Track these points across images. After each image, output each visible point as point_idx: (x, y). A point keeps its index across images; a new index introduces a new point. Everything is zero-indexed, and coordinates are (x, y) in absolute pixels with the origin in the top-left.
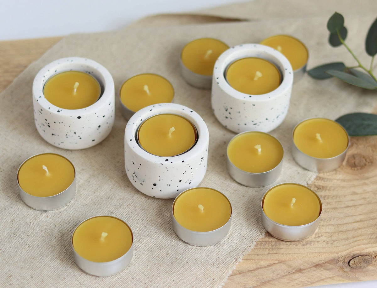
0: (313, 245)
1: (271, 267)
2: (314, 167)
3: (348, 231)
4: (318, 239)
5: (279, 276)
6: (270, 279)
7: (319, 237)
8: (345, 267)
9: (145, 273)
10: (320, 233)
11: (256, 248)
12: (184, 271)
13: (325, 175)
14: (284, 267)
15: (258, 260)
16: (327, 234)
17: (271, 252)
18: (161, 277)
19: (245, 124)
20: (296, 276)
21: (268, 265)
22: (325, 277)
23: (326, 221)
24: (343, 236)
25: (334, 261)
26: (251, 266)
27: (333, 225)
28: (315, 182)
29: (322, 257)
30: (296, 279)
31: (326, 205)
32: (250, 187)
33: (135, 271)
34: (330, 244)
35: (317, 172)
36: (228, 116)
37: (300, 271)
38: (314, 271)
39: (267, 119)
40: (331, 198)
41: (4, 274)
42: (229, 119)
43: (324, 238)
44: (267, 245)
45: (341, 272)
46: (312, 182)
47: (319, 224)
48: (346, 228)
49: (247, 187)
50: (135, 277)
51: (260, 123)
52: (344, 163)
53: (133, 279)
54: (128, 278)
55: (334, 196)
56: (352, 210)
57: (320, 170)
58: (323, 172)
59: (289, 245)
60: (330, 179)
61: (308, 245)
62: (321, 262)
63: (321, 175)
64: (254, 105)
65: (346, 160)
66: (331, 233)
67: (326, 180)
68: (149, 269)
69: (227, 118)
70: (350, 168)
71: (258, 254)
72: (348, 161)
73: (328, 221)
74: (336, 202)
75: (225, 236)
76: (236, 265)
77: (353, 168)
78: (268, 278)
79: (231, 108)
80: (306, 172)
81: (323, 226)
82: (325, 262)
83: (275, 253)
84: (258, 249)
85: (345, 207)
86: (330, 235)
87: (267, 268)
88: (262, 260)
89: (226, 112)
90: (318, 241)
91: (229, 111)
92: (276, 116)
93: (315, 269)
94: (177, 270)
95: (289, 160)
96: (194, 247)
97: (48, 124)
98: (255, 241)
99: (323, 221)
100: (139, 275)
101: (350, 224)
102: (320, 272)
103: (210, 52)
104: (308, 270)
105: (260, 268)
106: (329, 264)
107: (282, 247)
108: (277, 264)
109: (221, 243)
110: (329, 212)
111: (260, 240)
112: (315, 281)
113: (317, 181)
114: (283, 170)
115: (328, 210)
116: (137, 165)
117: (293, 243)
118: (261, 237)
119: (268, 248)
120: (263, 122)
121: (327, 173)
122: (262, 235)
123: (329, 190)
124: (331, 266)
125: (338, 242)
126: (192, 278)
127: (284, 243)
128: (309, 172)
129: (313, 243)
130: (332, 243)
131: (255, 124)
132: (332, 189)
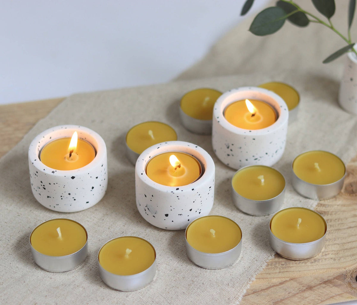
0: (322, 262)
1: (283, 285)
2: (314, 195)
3: (353, 248)
4: (325, 257)
5: (290, 295)
6: (283, 299)
7: (326, 255)
8: (353, 282)
9: (164, 296)
10: (327, 251)
11: (267, 268)
12: (201, 292)
13: (326, 202)
14: (295, 284)
15: (270, 278)
16: (333, 252)
17: (282, 271)
18: (179, 299)
19: (247, 160)
20: (307, 294)
21: (280, 283)
22: (334, 295)
23: (331, 240)
24: (349, 253)
25: (342, 277)
26: (263, 284)
27: (338, 244)
28: (316, 209)
29: (331, 273)
30: (306, 298)
31: (330, 227)
32: (256, 216)
33: (154, 294)
34: (337, 260)
35: (318, 199)
36: (230, 153)
37: (310, 288)
38: (324, 288)
39: (267, 154)
40: (334, 221)
41: (30, 302)
42: (231, 156)
43: (330, 256)
44: (277, 265)
45: (349, 288)
46: (314, 208)
47: (325, 244)
48: (351, 246)
49: (253, 216)
50: (155, 300)
51: (261, 157)
52: (343, 191)
53: (152, 302)
54: (148, 302)
55: (336, 219)
56: (354, 230)
57: (320, 198)
58: (324, 200)
59: (299, 264)
60: (331, 205)
61: (316, 263)
62: (330, 278)
63: (322, 202)
64: (254, 139)
65: (344, 188)
66: (337, 251)
67: (327, 206)
68: (168, 292)
69: (228, 155)
70: (349, 195)
71: (269, 273)
72: (346, 189)
73: (333, 241)
74: (339, 224)
75: (237, 259)
76: (250, 284)
77: (351, 195)
78: (281, 297)
79: (233, 145)
80: (307, 200)
81: (328, 245)
82: (334, 278)
83: (286, 271)
84: (269, 268)
85: (348, 228)
86: (336, 252)
87: (280, 286)
88: (274, 278)
89: (227, 149)
90: (325, 258)
91: (230, 148)
92: (275, 151)
93: (324, 285)
94: (194, 291)
95: (290, 191)
96: (208, 271)
97: (44, 186)
98: (266, 262)
99: (328, 241)
100: (158, 298)
101: (354, 242)
102: (329, 289)
103: (207, 99)
104: (319, 286)
105: (273, 286)
106: (338, 280)
107: (291, 265)
108: (289, 281)
109: (233, 265)
110: (333, 233)
111: (271, 261)
112: (325, 299)
113: (319, 208)
114: (285, 200)
115: (332, 232)
116: (149, 197)
117: (303, 261)
118: (270, 258)
119: (279, 267)
120: (263, 157)
121: (327, 200)
122: (272, 256)
123: (331, 215)
124: (339, 282)
125: (344, 259)
126: (208, 298)
127: (293, 262)
128: (310, 200)
129: (321, 261)
130: (339, 260)
131: (256, 159)
132: (334, 213)
